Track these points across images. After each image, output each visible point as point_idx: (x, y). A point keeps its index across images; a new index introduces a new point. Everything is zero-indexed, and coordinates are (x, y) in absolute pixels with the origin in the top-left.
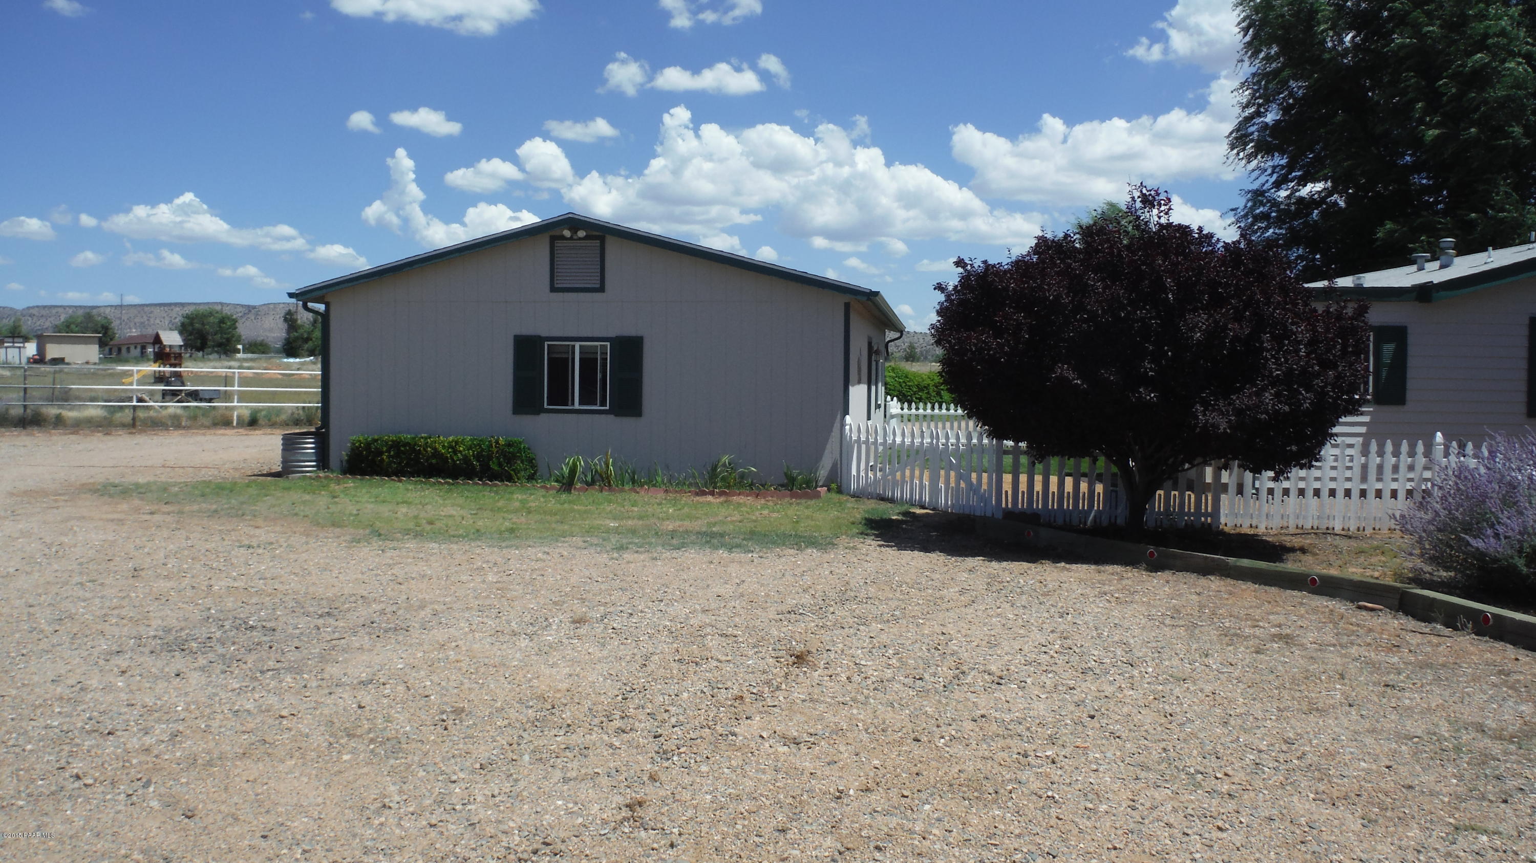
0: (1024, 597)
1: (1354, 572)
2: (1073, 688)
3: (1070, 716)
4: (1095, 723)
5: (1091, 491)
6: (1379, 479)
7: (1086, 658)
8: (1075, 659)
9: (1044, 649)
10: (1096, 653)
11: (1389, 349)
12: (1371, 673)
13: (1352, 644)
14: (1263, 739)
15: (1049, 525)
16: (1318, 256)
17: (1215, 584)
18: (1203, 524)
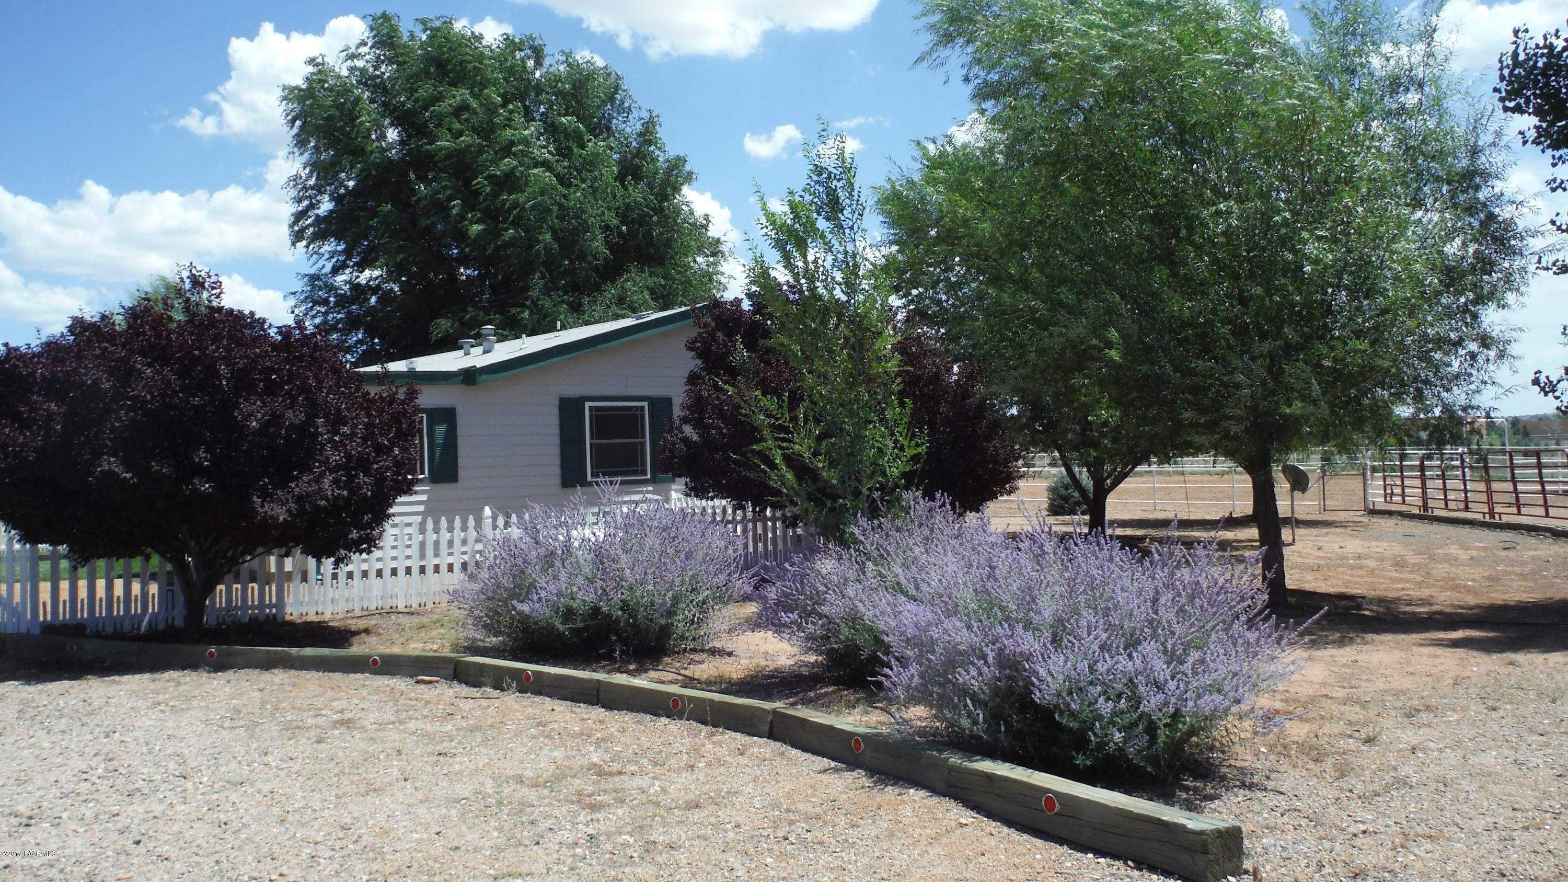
0: (63, 720)
1: (415, 648)
2: (118, 815)
3: (112, 847)
4: (141, 849)
5: (145, 594)
6: (436, 555)
7: (133, 778)
8: (120, 782)
9: (85, 776)
10: (145, 770)
11: (441, 429)
12: (427, 745)
13: (410, 718)
14: (320, 830)
15: (98, 635)
16: (376, 340)
17: (278, 677)
18: (268, 616)
